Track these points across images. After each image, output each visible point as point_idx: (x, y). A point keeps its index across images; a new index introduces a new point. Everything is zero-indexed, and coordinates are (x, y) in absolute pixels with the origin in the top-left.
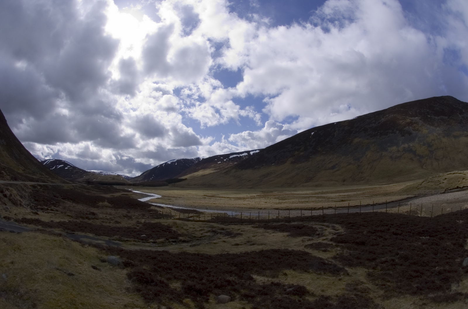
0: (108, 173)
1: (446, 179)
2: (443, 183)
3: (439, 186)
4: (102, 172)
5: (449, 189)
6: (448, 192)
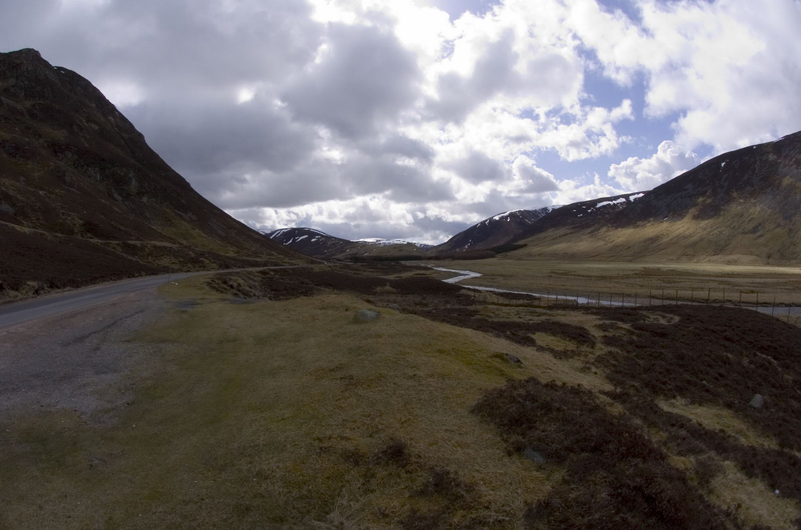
0: (391, 242)
4: (380, 241)
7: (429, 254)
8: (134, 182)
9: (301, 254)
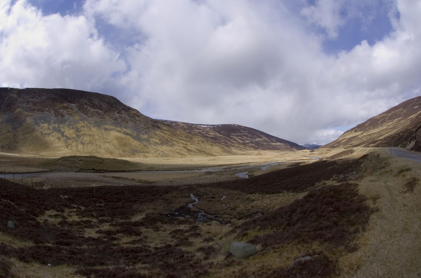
1: (81, 160)
2: (78, 163)
3: (74, 165)
5: (84, 169)
6: (83, 172)
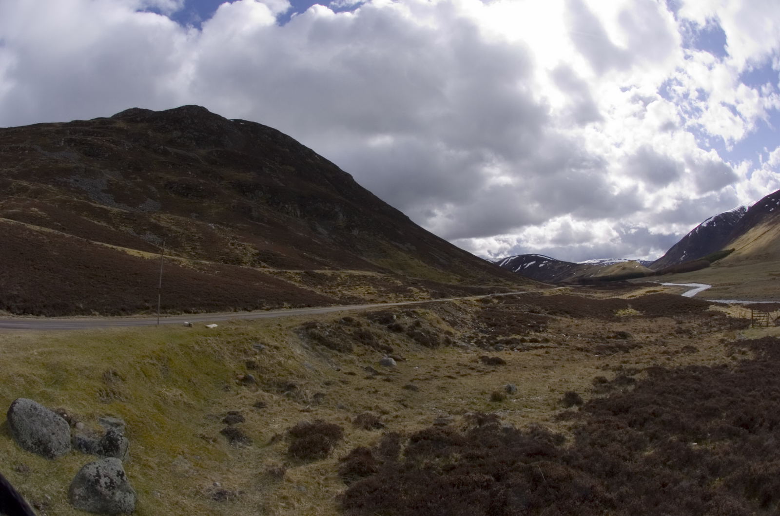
0: (614, 261)
4: (603, 261)
7: (650, 270)
8: (341, 216)
9: (530, 280)
